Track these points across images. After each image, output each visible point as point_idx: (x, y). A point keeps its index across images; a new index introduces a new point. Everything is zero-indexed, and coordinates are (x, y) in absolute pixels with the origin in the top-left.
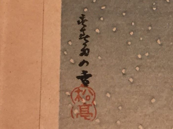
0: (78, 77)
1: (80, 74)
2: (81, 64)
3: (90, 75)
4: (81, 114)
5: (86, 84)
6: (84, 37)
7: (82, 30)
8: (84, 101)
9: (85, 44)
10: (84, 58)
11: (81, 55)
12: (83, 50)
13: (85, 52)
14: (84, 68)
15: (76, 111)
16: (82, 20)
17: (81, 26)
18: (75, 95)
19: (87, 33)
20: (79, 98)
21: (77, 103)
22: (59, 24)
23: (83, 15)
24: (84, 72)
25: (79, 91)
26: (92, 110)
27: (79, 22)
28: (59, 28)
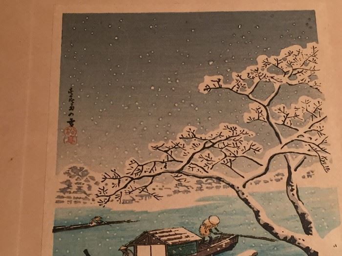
0: (68, 122)
1: (69, 120)
2: (69, 115)
3: (74, 121)
4: (68, 141)
5: (72, 125)
6: (71, 100)
7: (71, 96)
8: (71, 134)
9: (72, 104)
10: (71, 111)
11: (70, 110)
13: (72, 108)
14: (71, 117)
15: (66, 140)
16: (71, 91)
17: (70, 94)
18: (66, 131)
19: (73, 98)
20: (68, 133)
21: (67, 135)
22: (58, 93)
23: (71, 88)
24: (71, 119)
25: (68, 129)
26: (75, 139)
27: (69, 92)
28: (58, 96)
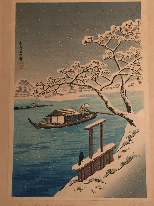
0: (19, 58)
1: (20, 58)
2: (20, 55)
3: (22, 58)
4: (20, 68)
5: (21, 60)
6: (21, 48)
7: (21, 46)
8: (21, 65)
9: (21, 50)
10: (21, 53)
11: (20, 52)
12: (21, 51)
13: (21, 52)
14: (21, 56)
15: (19, 67)
16: (20, 43)
17: (20, 45)
18: (19, 63)
19: (22, 47)
20: (20, 64)
21: (19, 65)
22: (15, 44)
23: (21, 42)
24: (21, 57)
25: (20, 62)
26: (23, 67)
27: (20, 44)
28: (15, 45)
